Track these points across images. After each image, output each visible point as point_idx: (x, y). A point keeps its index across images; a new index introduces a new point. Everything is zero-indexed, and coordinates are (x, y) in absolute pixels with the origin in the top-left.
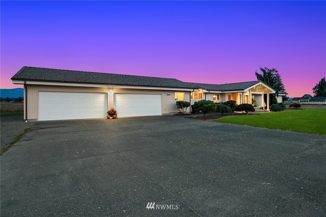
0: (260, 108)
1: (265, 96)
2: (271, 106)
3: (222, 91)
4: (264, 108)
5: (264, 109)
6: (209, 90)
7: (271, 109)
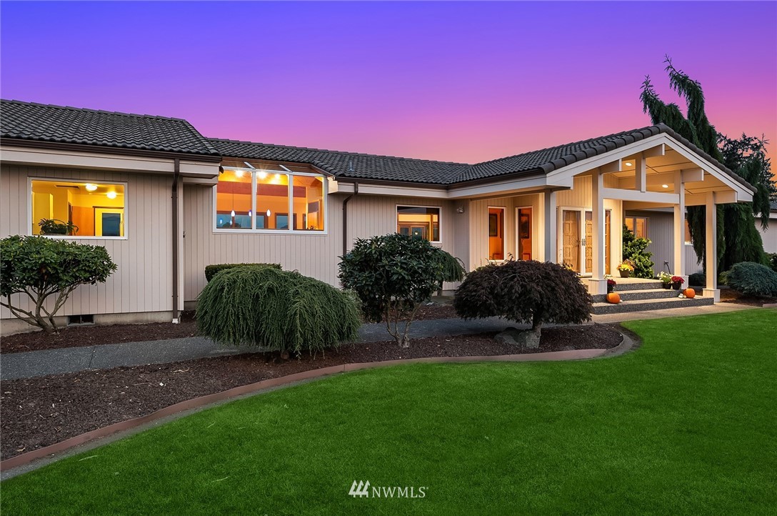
0: (665, 285)
1: (696, 217)
2: (728, 273)
3: (447, 188)
4: (685, 286)
5: (683, 292)
6: (356, 180)
7: (729, 290)
